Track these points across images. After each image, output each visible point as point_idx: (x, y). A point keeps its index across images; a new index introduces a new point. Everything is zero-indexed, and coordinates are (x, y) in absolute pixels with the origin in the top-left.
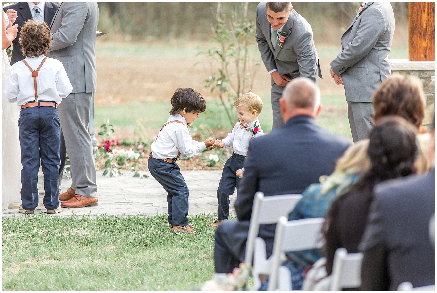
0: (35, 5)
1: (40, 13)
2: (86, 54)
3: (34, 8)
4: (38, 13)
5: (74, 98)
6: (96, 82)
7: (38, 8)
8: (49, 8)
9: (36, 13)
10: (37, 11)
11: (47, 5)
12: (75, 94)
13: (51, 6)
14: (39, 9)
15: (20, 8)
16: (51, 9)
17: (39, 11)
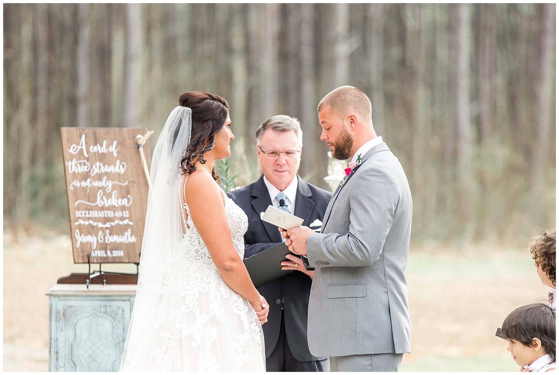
0: (280, 192)
1: (289, 207)
2: (389, 281)
3: (278, 198)
4: (284, 207)
5: (370, 365)
6: (410, 332)
7: (285, 197)
8: (303, 196)
9: (280, 206)
10: (282, 203)
11: (301, 192)
12: (373, 357)
13: (309, 192)
14: (287, 198)
15: (252, 195)
16: (309, 198)
17: (286, 203)
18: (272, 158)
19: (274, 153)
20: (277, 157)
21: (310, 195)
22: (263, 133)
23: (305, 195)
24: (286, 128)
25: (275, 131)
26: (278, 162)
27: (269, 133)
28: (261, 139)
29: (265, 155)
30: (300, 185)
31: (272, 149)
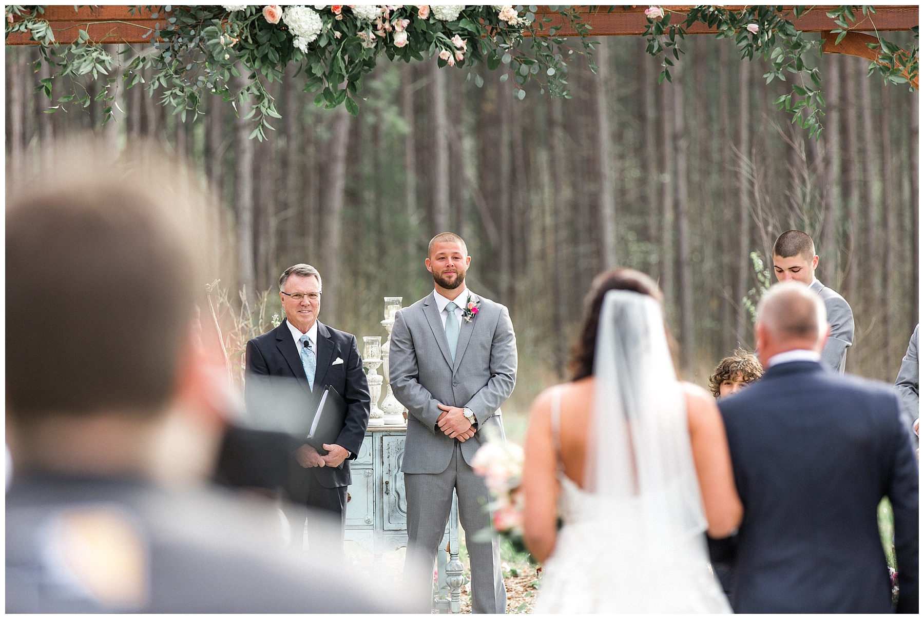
0: (302, 334)
1: (312, 348)
3: (302, 340)
4: (308, 348)
7: (308, 338)
8: (323, 338)
9: (305, 347)
10: (306, 344)
11: (321, 333)
13: (328, 334)
14: (310, 339)
15: (277, 338)
16: (328, 339)
17: (310, 344)
18: (296, 301)
19: (299, 295)
20: (302, 299)
21: (329, 336)
22: (287, 279)
23: (325, 336)
24: (308, 272)
25: (299, 275)
26: (302, 304)
27: (294, 279)
28: (285, 285)
29: (290, 298)
30: (319, 327)
31: (297, 291)
